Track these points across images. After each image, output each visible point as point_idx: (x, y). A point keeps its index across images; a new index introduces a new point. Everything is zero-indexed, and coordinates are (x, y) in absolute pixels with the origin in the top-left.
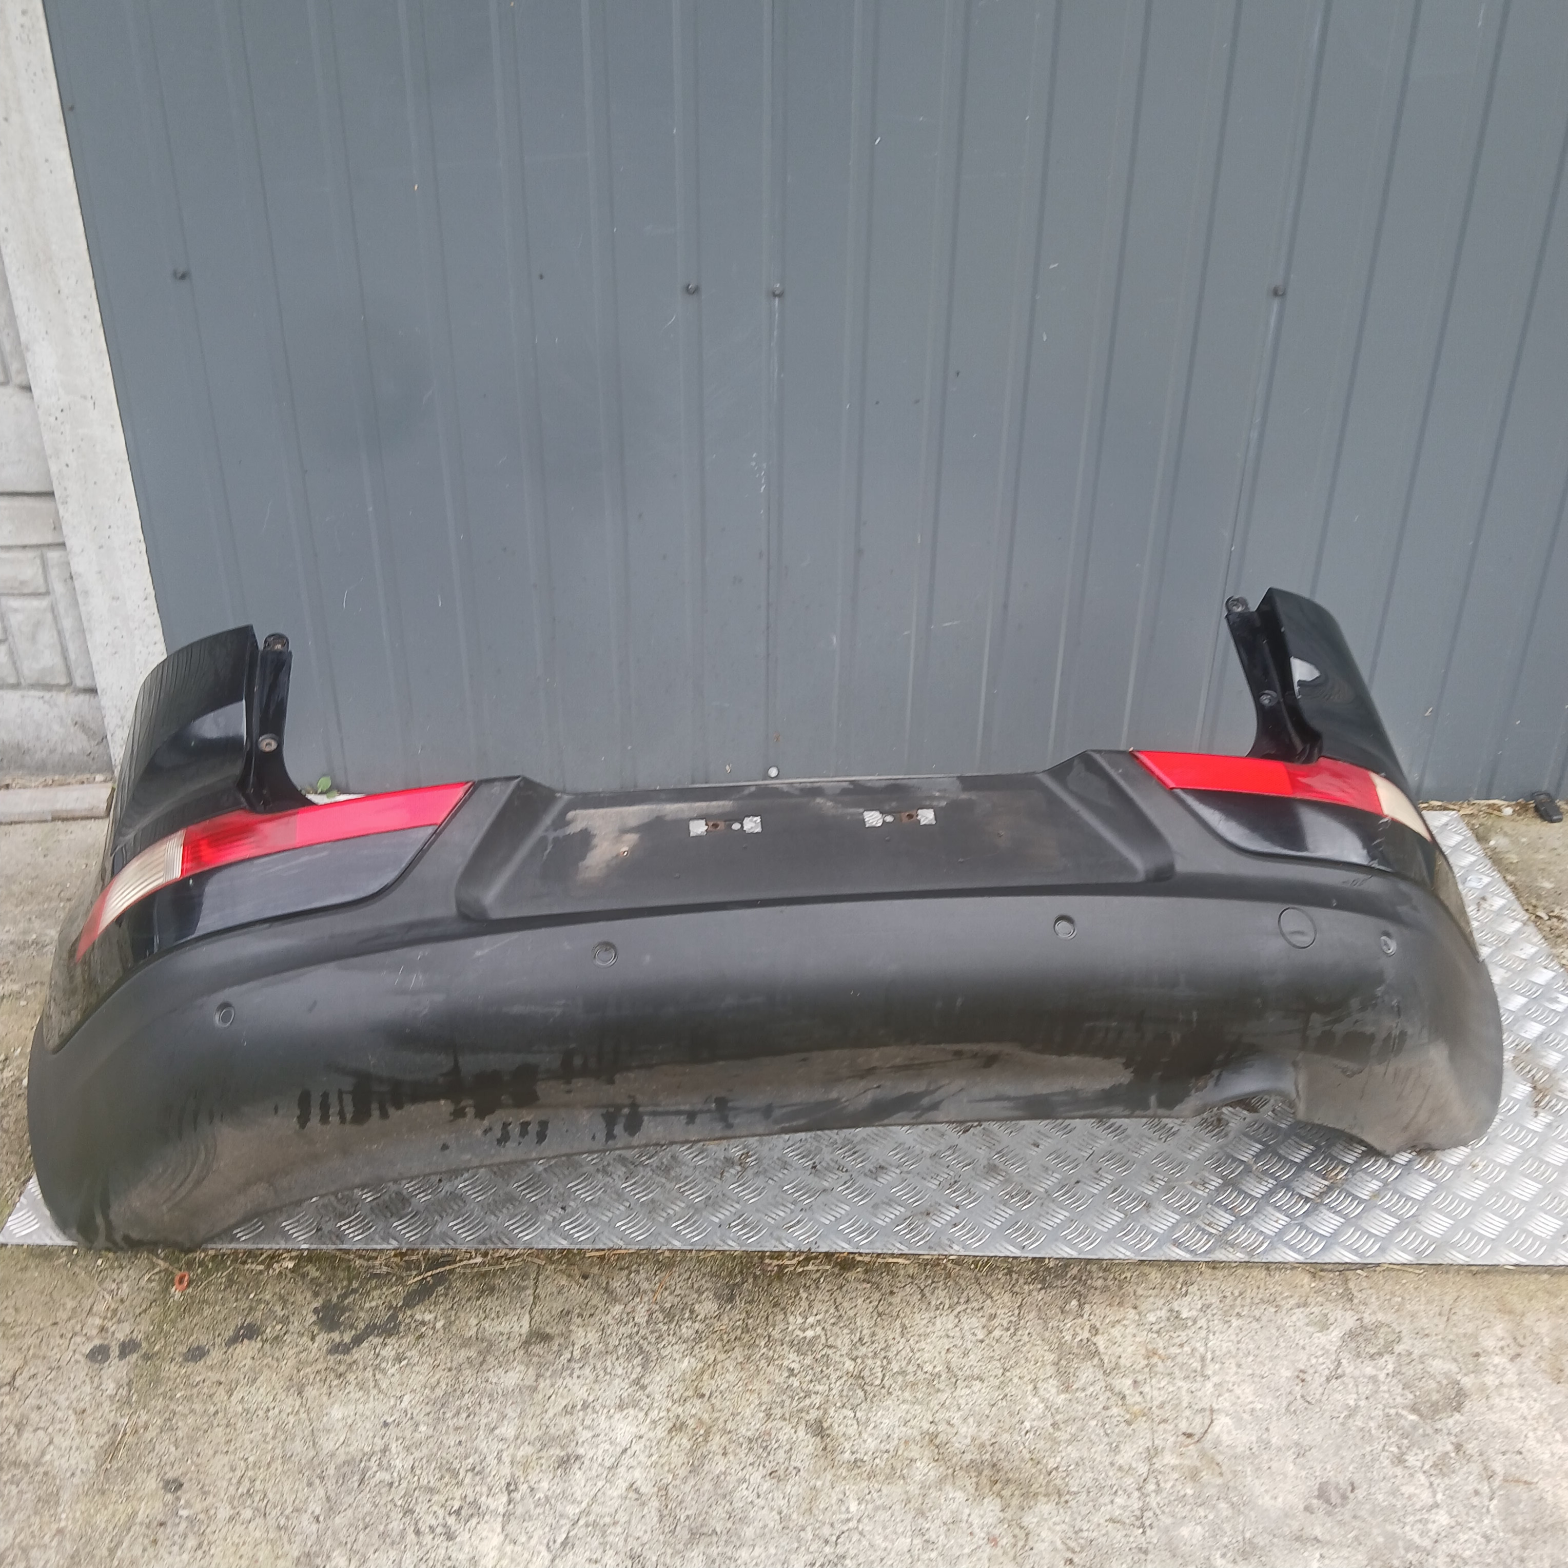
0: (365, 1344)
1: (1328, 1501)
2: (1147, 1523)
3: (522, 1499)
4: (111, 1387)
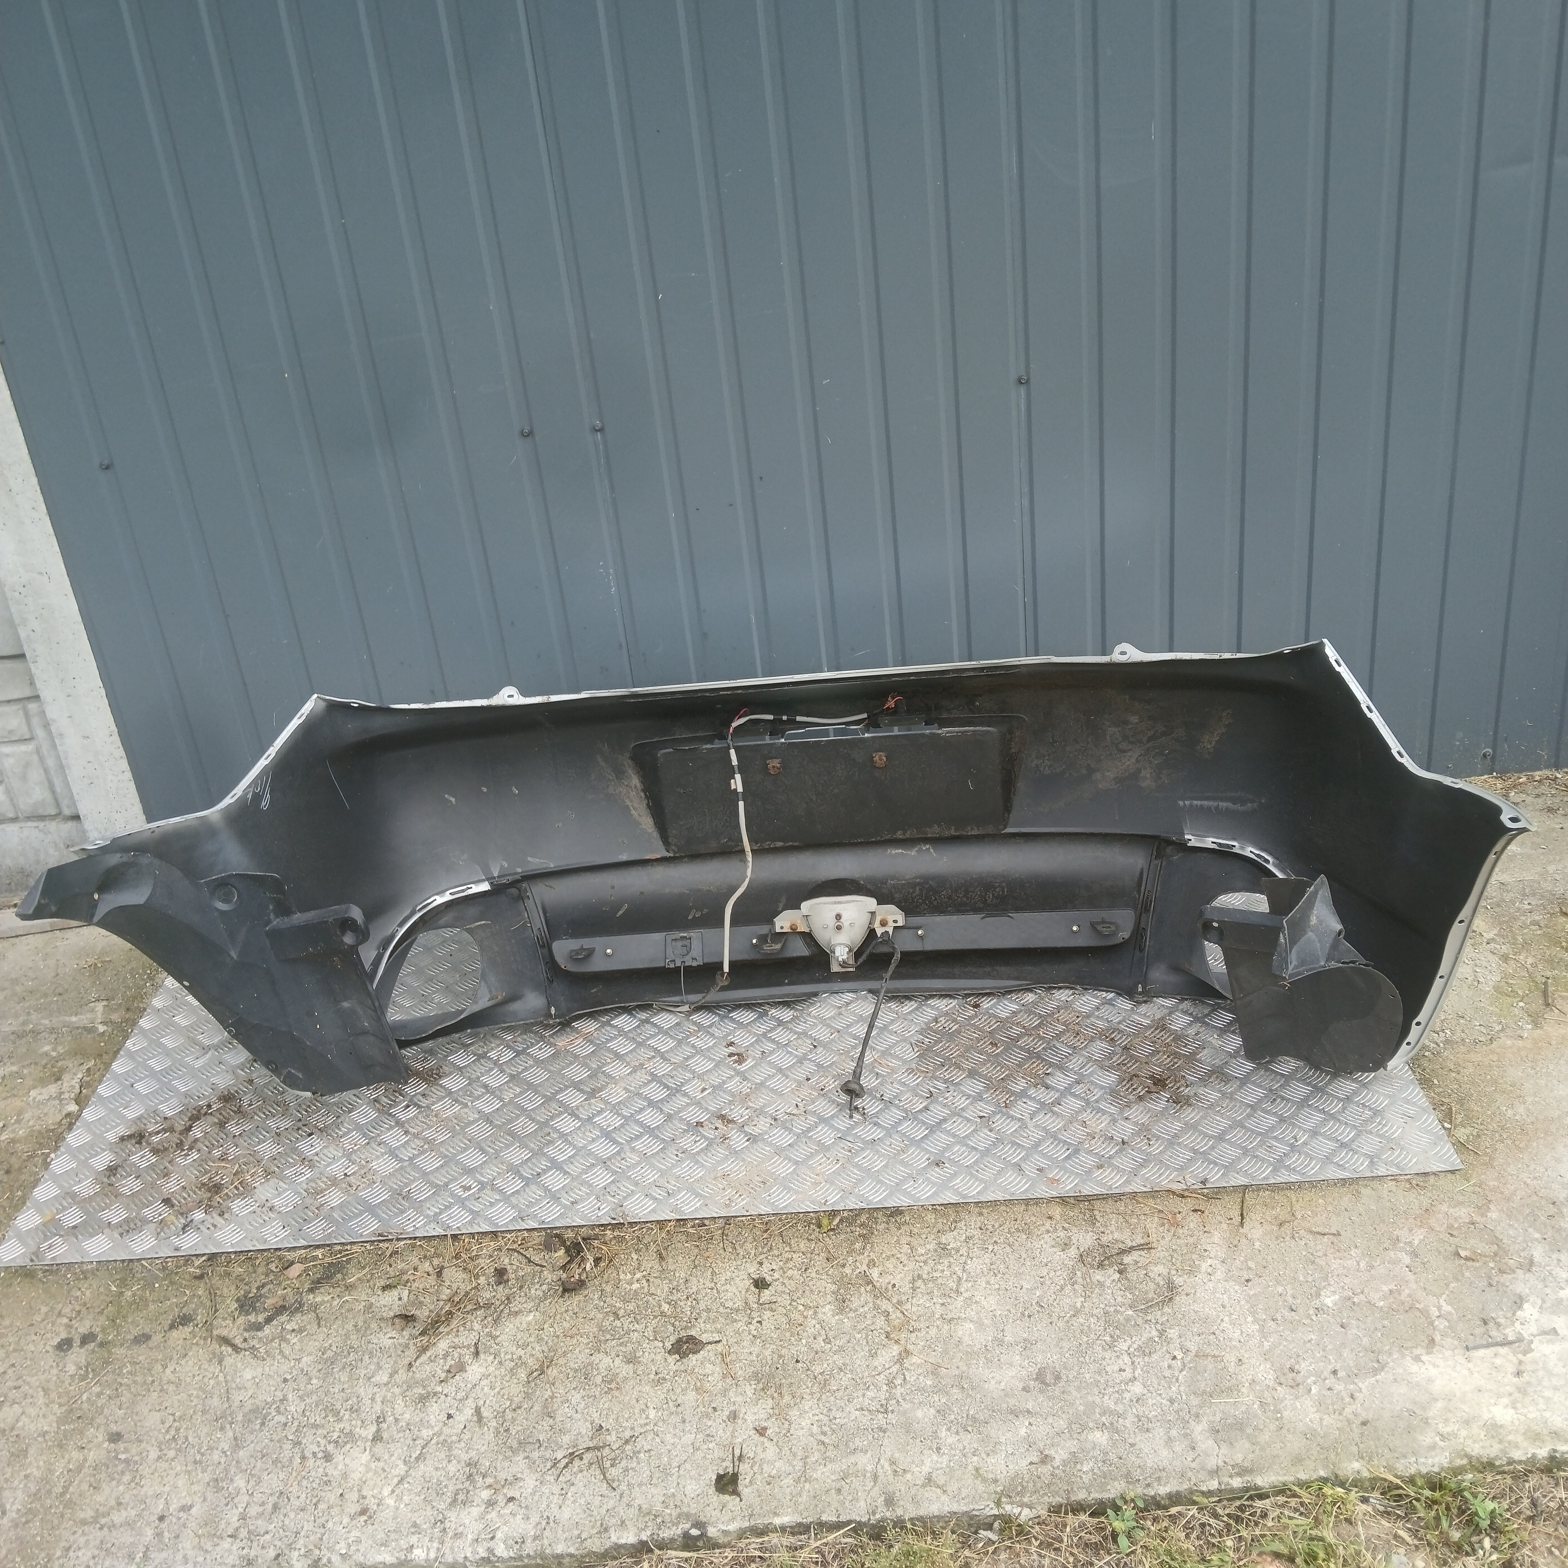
0: (275, 1322)
1: (1043, 1382)
2: (890, 1408)
3: (388, 1428)
4: (71, 1369)
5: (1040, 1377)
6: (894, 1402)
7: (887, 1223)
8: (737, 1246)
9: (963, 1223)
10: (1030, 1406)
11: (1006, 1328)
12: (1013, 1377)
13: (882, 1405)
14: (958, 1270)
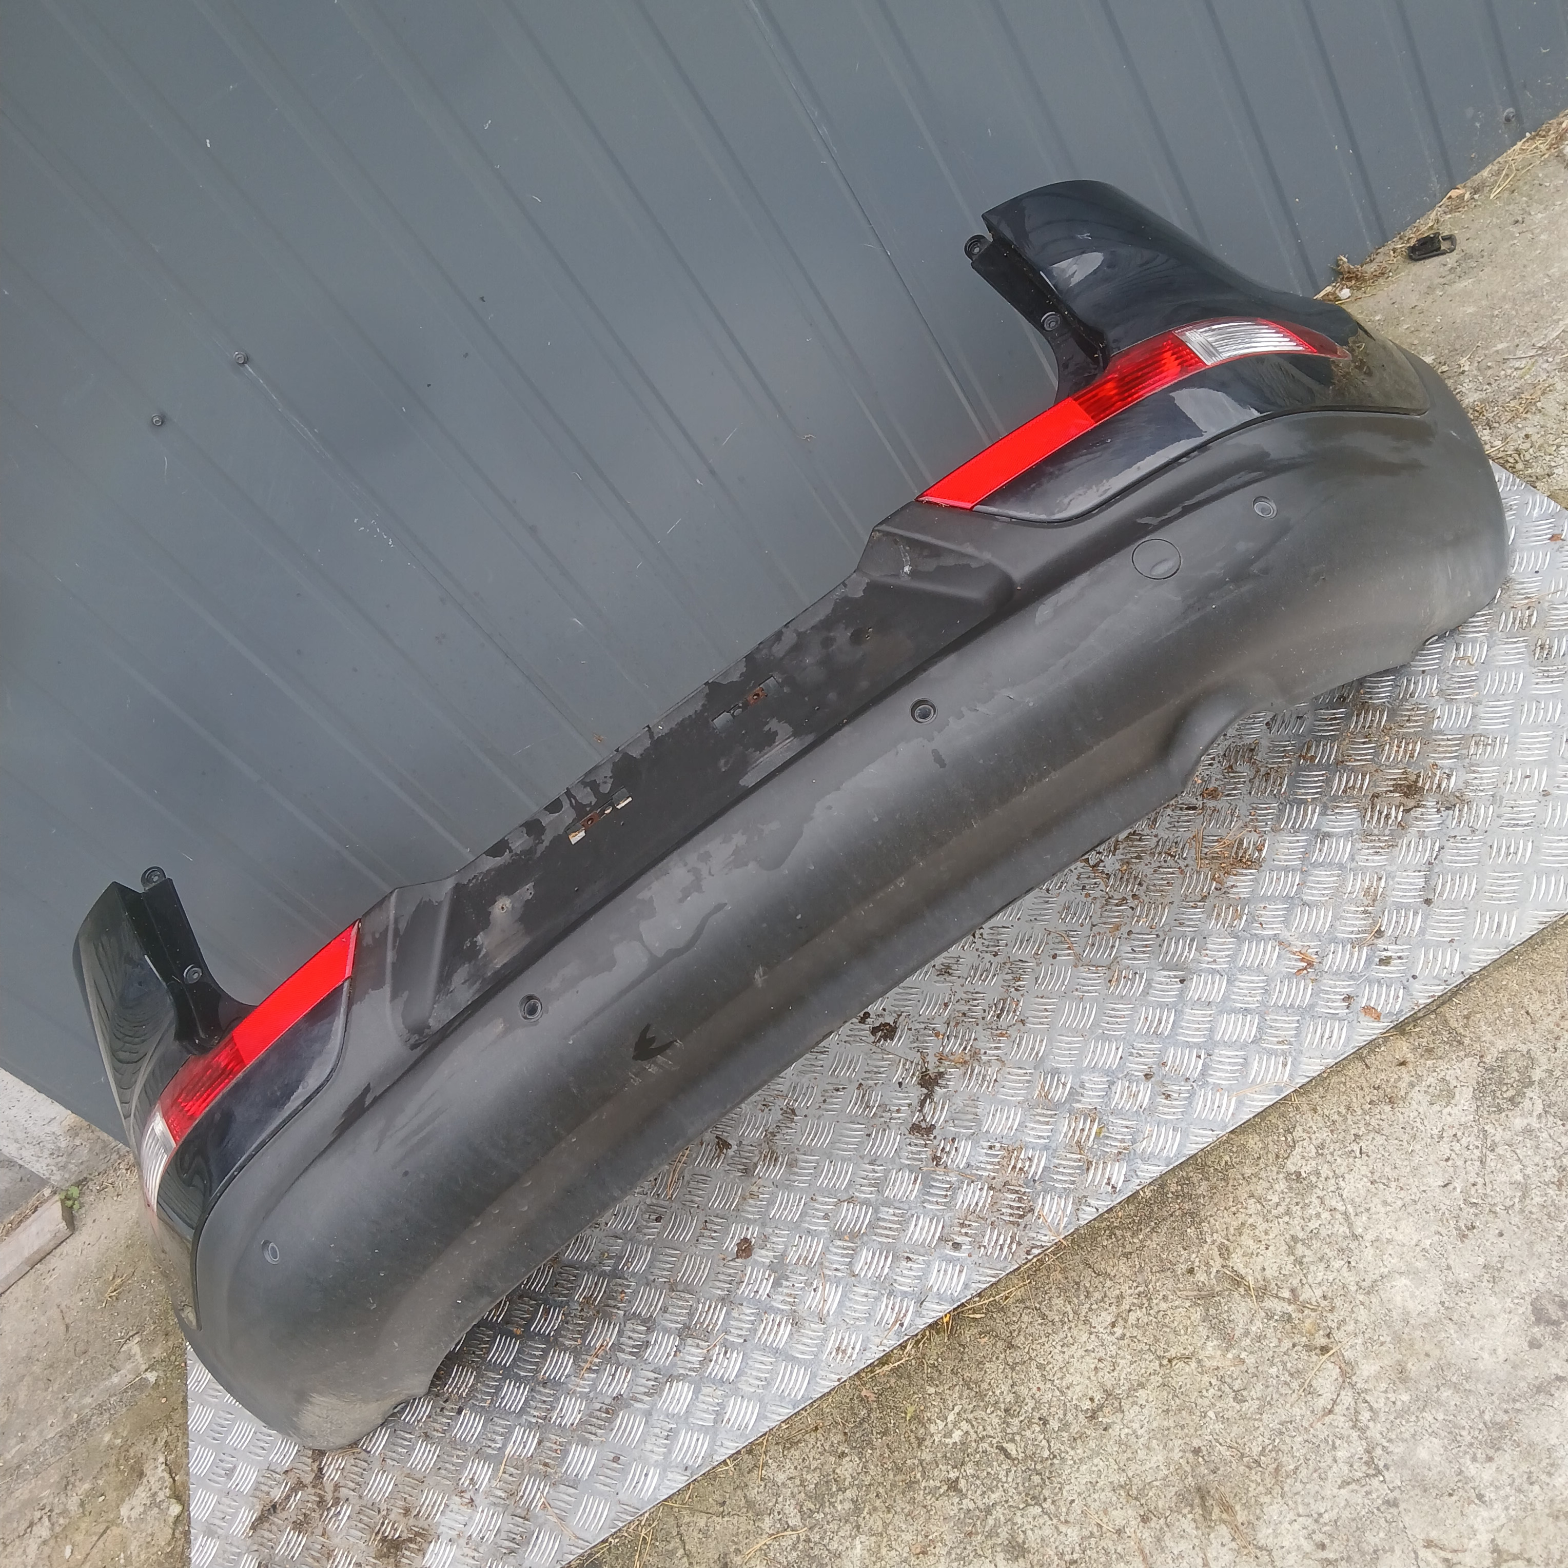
1: (1549, 1322)
2: (1381, 1464)
5: (1540, 1317)
6: (1379, 1451)
7: (1208, 1179)
8: (1044, 1310)
9: (1299, 1128)
10: (1555, 1369)
11: (1451, 1263)
12: (1506, 1333)
13: (1366, 1463)
14: (1334, 1202)
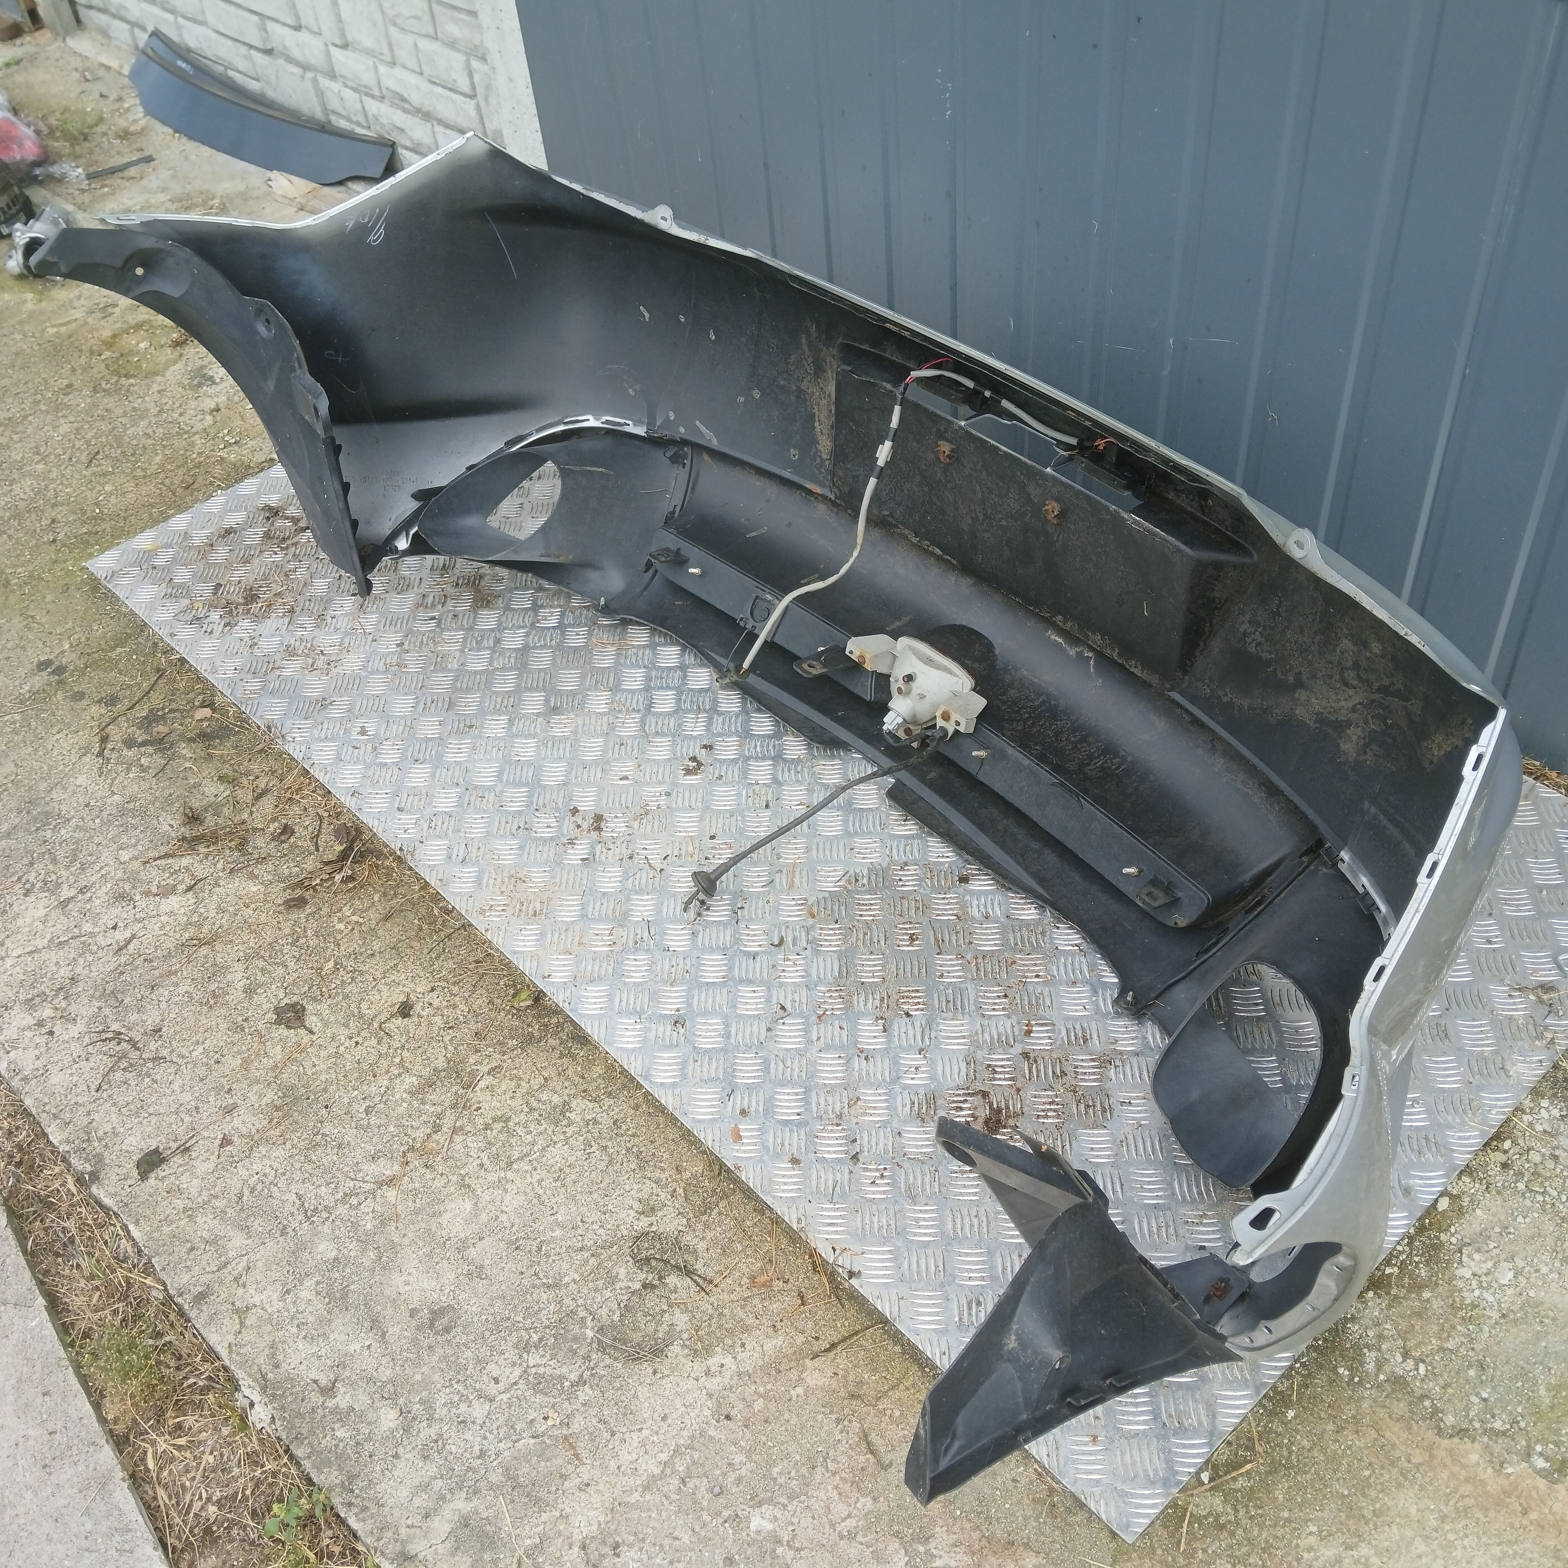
0: (143, 749)
3: (79, 901)
4: (26, 688)
5: (437, 1313)
7: (560, 1045)
8: (442, 956)
10: (393, 1331)
11: (487, 1238)
12: (422, 1290)
13: (316, 1208)
14: (541, 1144)
